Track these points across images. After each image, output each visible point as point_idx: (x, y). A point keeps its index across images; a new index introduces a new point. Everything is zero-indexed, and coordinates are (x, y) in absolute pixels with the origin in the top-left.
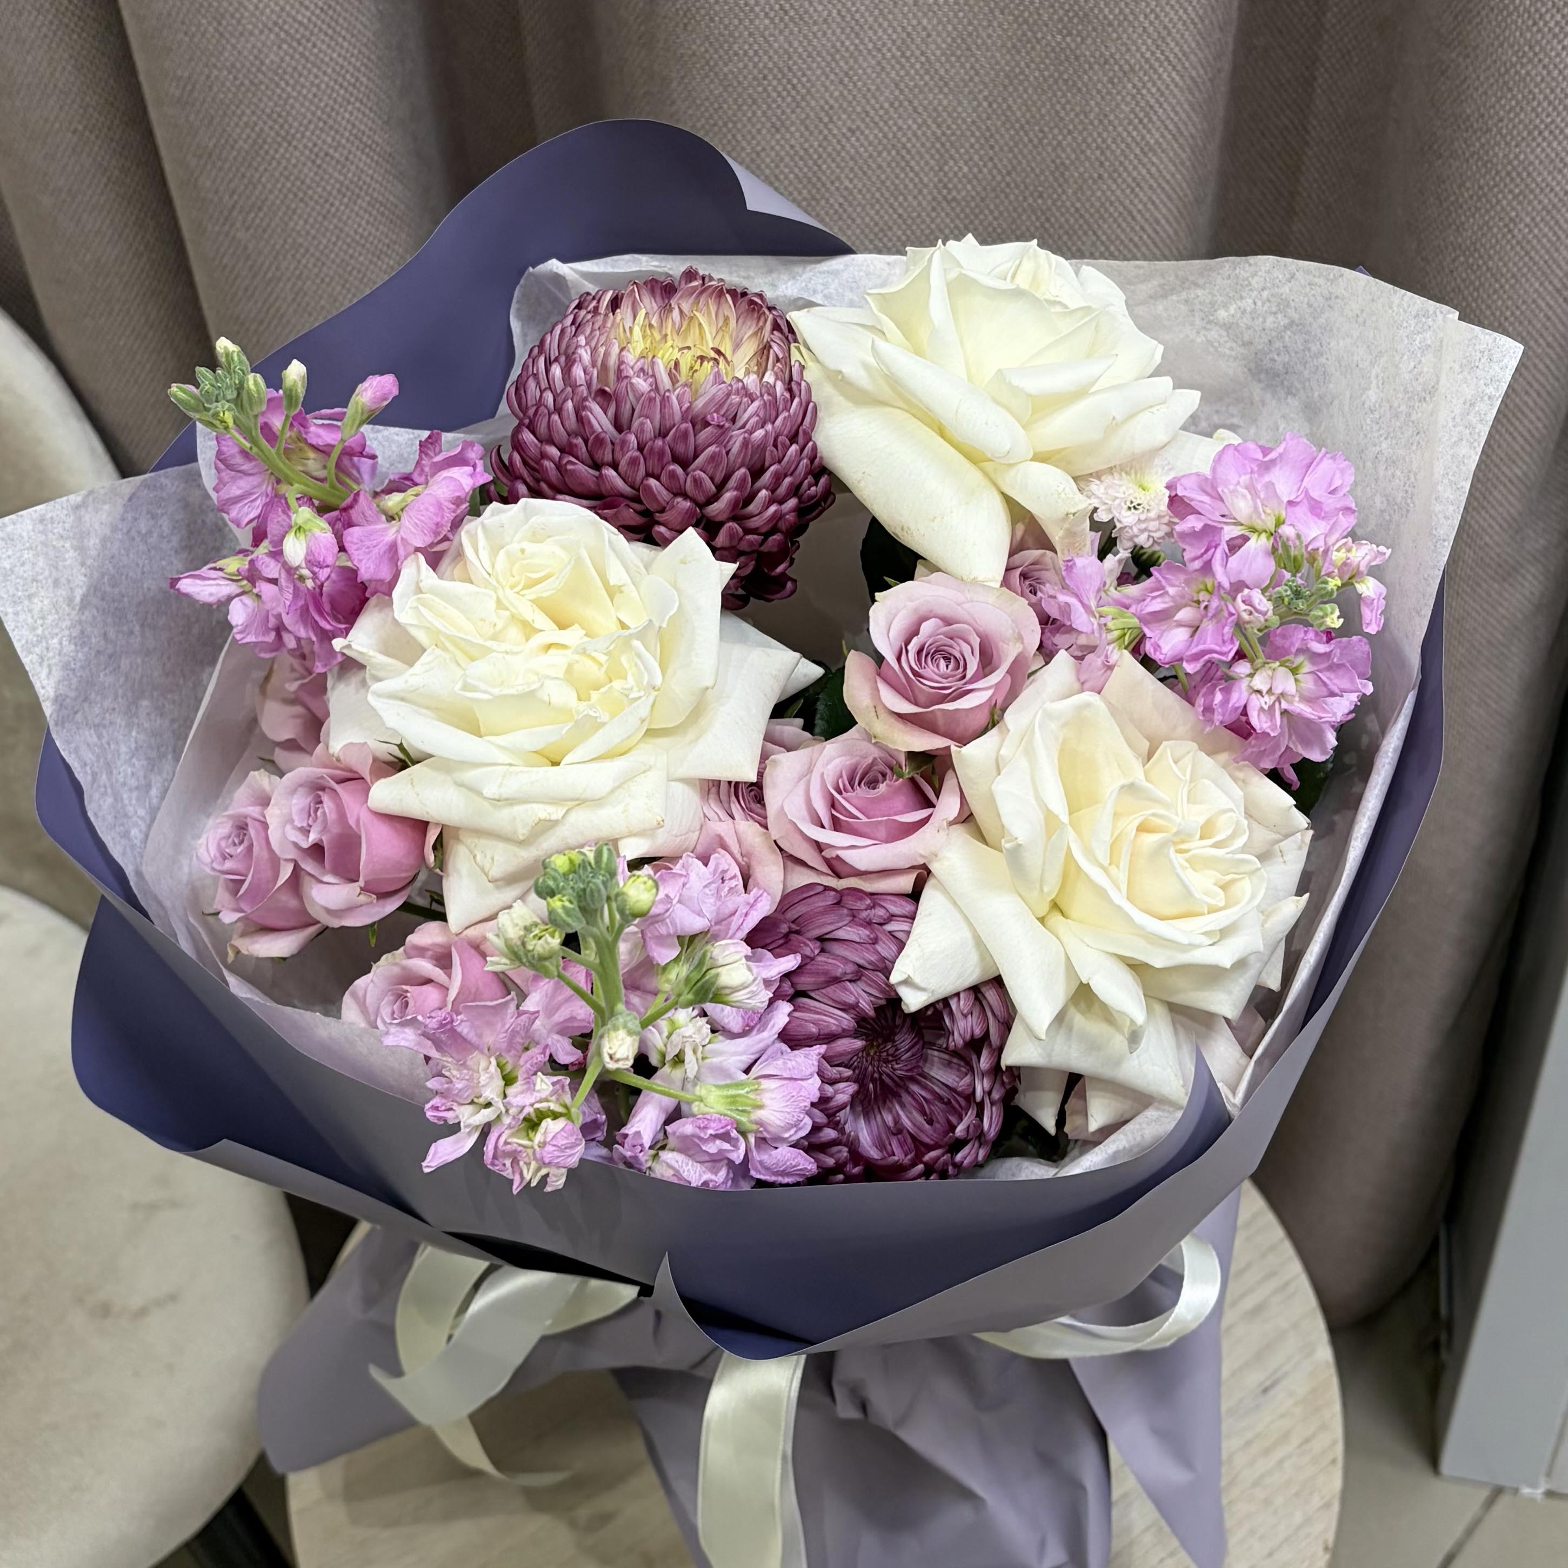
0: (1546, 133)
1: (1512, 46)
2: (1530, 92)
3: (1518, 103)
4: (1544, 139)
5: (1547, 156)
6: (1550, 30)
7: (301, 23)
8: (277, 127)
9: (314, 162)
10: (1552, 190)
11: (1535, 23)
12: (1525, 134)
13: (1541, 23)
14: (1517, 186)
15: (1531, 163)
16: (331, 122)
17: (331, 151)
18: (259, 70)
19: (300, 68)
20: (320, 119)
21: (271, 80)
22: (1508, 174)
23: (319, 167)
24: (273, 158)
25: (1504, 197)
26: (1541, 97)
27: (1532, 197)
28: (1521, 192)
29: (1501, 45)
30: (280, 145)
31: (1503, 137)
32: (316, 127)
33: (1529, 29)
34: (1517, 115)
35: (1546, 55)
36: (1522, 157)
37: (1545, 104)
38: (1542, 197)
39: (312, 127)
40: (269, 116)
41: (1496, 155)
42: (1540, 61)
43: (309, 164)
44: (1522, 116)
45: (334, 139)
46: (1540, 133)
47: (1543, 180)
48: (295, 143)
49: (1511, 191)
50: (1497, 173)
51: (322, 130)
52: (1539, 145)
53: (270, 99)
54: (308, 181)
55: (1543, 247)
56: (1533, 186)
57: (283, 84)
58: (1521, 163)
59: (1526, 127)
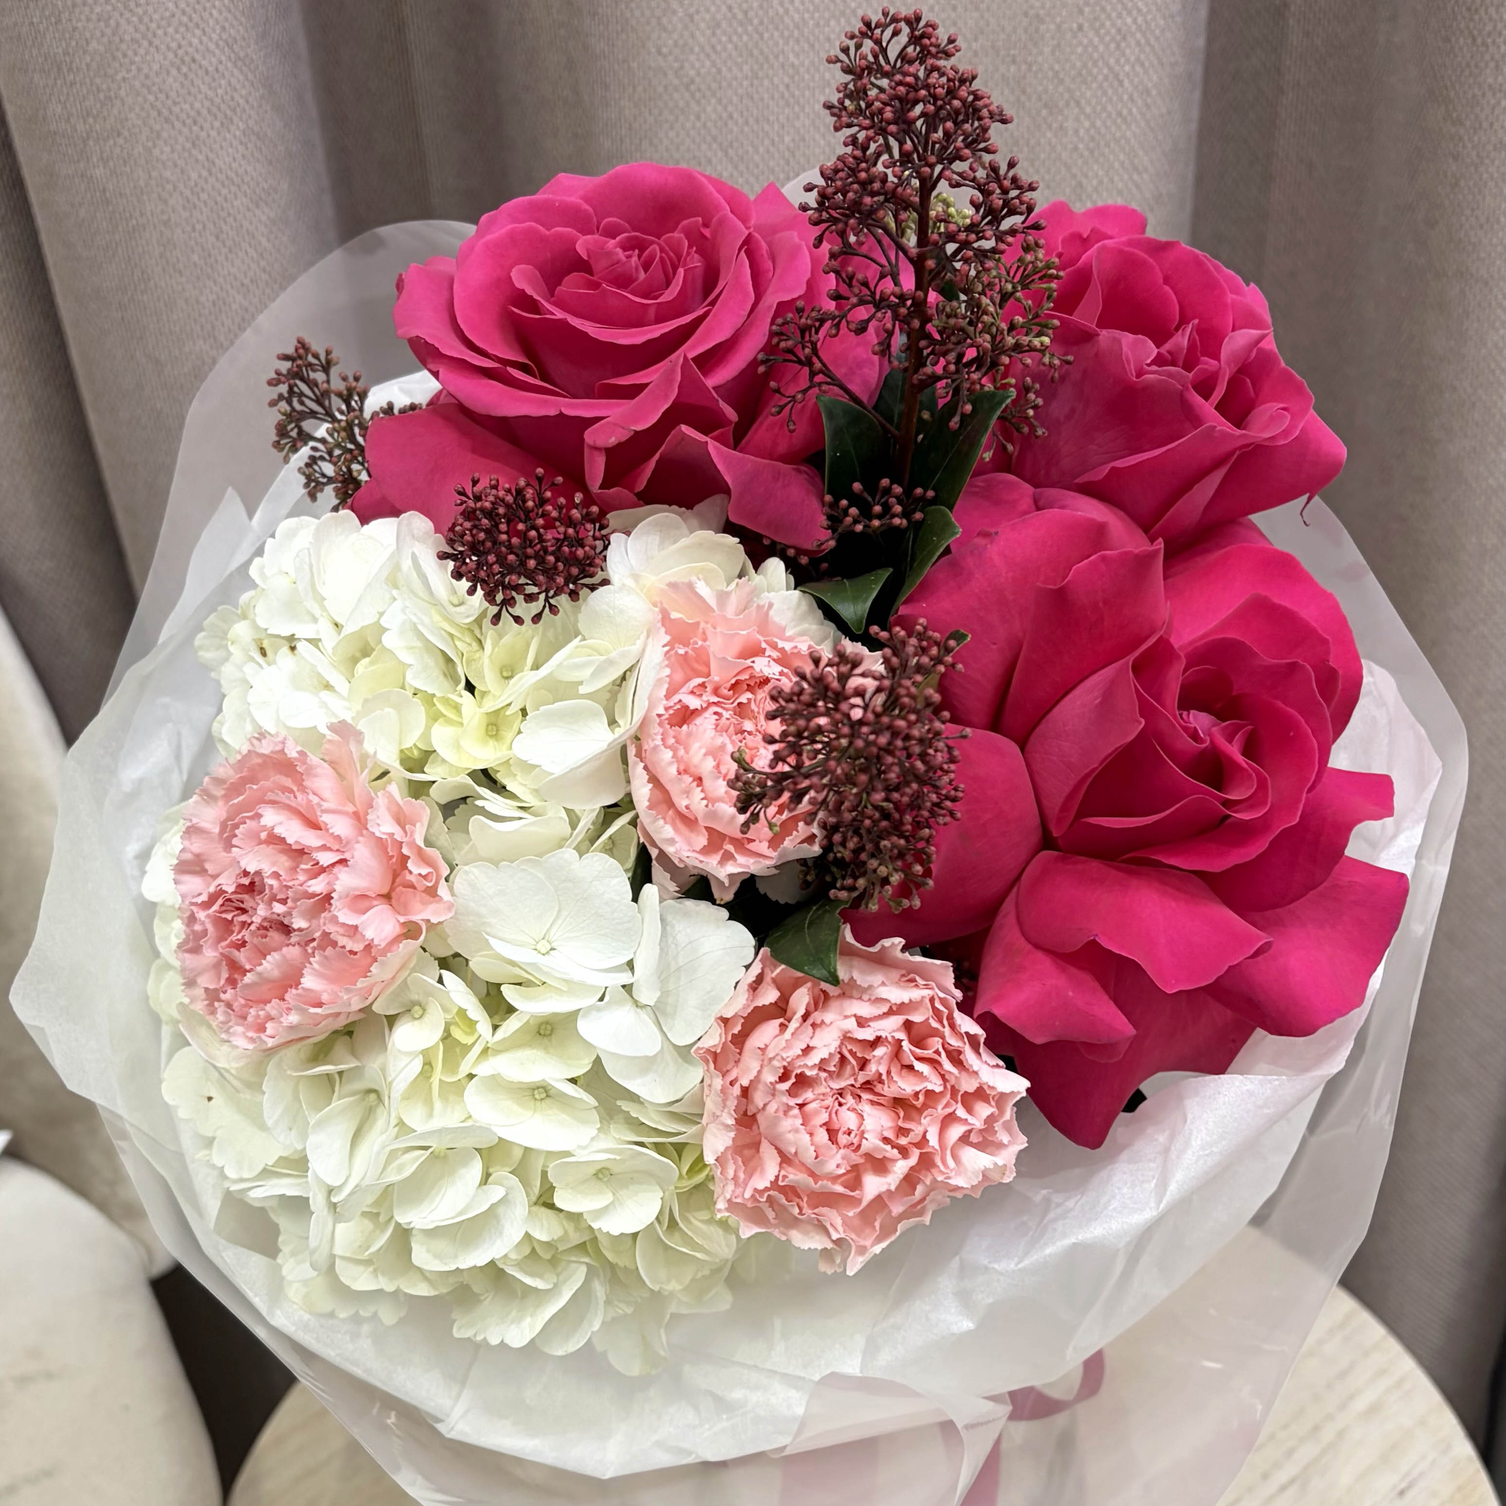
9: (179, 69)
17: (198, 57)
24: (132, 63)
30: (139, 44)
32: (181, 24)
43: (174, 72)
45: (201, 42)
48: (156, 42)
54: (173, 94)
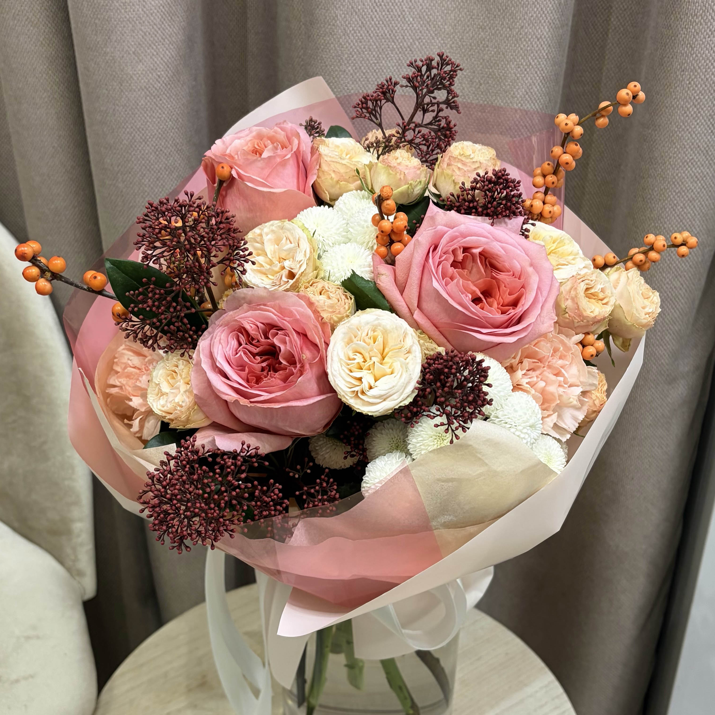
0: (690, 164)
1: (675, 124)
2: (683, 144)
3: (678, 149)
4: (689, 167)
5: (690, 175)
6: (692, 115)
7: (156, 89)
8: (141, 135)
10: (692, 191)
11: (685, 113)
12: (681, 164)
13: (688, 113)
14: (677, 188)
15: (684, 178)
16: (164, 135)
17: (163, 149)
18: (136, 108)
19: (153, 109)
20: (159, 133)
21: (141, 113)
22: (674, 183)
23: (157, 155)
24: (138, 149)
25: (672, 194)
26: (688, 147)
27: (683, 194)
28: (679, 192)
29: (671, 123)
30: (142, 143)
31: (672, 166)
33: (683, 115)
34: (677, 155)
35: (690, 127)
36: (679, 175)
37: (689, 150)
38: (688, 194)
39: (156, 137)
40: (138, 130)
41: (668, 174)
42: (687, 130)
43: (153, 154)
44: (679, 155)
46: (687, 164)
47: (689, 186)
48: (148, 143)
49: (675, 191)
50: (669, 183)
51: (160, 139)
52: (687, 169)
53: (139, 121)
54: (152, 161)
55: (688, 218)
56: (684, 189)
57: (145, 115)
58: (679, 177)
59: (681, 161)
